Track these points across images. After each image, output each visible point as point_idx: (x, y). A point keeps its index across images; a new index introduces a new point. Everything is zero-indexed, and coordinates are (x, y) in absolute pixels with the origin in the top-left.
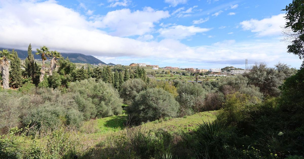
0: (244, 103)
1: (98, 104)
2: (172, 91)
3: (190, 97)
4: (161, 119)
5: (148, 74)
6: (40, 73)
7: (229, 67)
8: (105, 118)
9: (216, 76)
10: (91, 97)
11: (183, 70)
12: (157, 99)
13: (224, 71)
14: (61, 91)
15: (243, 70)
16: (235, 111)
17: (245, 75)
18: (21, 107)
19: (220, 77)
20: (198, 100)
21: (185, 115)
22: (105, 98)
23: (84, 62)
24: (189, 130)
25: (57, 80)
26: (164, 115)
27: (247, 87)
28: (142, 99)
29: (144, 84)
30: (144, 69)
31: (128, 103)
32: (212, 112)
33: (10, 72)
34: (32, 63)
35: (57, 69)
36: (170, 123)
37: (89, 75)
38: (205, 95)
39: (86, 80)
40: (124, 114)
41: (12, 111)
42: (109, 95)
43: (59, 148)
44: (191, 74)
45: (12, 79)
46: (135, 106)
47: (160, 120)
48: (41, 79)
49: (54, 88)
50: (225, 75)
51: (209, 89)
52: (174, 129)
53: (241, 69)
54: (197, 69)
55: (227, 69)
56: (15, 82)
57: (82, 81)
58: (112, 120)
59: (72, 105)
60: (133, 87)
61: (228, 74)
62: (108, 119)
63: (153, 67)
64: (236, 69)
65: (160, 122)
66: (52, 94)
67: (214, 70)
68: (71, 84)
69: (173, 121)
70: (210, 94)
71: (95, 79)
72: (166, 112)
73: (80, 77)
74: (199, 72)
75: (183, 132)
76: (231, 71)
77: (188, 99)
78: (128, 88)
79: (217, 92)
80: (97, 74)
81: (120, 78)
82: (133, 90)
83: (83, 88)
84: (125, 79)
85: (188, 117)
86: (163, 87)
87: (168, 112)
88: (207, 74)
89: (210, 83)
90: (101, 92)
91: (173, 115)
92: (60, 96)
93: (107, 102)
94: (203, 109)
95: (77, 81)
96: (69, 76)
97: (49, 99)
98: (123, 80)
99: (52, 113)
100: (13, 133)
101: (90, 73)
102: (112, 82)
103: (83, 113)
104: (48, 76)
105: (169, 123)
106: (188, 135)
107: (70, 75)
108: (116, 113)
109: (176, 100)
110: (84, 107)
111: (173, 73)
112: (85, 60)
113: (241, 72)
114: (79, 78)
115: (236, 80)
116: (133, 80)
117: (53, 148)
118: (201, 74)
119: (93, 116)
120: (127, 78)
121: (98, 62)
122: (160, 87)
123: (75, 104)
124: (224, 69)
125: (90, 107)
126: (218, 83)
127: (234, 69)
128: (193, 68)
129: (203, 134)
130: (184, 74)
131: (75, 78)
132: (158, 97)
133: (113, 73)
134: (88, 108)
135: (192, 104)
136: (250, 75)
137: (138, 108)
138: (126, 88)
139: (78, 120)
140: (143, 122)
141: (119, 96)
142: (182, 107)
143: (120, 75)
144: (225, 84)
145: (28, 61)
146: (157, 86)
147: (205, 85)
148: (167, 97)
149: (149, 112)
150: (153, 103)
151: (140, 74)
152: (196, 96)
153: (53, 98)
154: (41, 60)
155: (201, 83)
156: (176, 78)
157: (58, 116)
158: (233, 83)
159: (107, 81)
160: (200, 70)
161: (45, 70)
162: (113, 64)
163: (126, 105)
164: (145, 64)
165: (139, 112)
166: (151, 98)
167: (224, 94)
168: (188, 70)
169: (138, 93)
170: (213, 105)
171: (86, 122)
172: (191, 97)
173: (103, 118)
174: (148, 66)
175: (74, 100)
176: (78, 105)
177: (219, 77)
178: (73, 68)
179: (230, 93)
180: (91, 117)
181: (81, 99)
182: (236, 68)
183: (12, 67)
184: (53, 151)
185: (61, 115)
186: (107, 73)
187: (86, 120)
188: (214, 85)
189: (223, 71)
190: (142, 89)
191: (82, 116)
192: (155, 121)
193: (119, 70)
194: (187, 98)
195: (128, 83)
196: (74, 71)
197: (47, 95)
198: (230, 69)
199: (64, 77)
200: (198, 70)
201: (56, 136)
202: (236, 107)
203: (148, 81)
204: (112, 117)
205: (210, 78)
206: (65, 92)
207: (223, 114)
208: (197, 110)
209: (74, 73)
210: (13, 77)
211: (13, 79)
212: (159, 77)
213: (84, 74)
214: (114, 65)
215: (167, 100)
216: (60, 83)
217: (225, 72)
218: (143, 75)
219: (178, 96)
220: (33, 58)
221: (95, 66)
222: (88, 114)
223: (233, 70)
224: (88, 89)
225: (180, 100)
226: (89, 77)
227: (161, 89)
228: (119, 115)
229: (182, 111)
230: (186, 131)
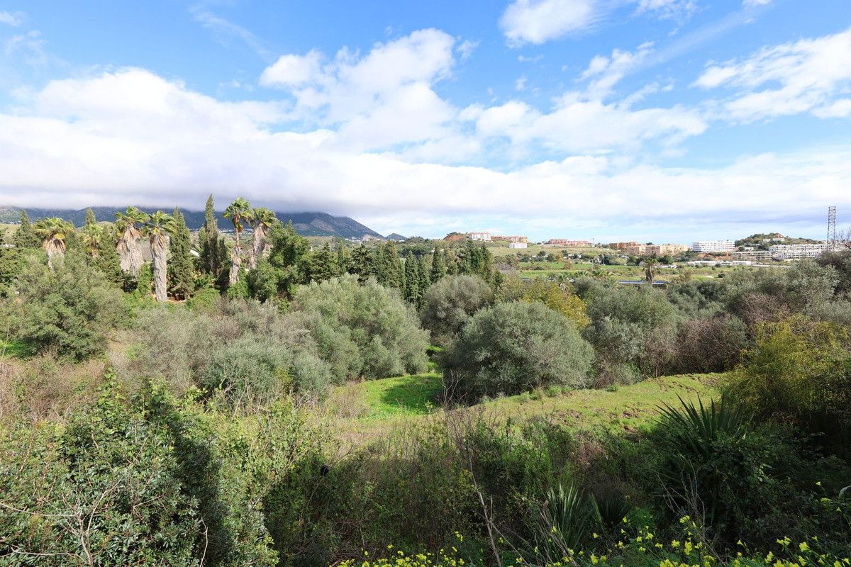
0: (822, 350)
1: (366, 344)
2: (570, 312)
3: (626, 329)
4: (539, 391)
5: (498, 260)
6: (231, 263)
7: (764, 237)
8: (385, 379)
9: (718, 266)
10: (347, 323)
11: (605, 249)
12: (527, 333)
13: (746, 248)
14: (277, 306)
15: (820, 242)
16: (789, 378)
17: (827, 260)
18: (195, 345)
19: (731, 270)
20: (654, 340)
21: (612, 382)
22: (382, 328)
23: (328, 234)
24: (626, 428)
25: (267, 280)
26: (546, 380)
27: (833, 299)
28: (482, 333)
29: (489, 289)
30: (487, 248)
31: (442, 342)
32: (703, 376)
33: (169, 262)
34: (214, 240)
35: (266, 254)
36: (566, 404)
37: (341, 266)
38: (678, 323)
39: (334, 280)
40: (433, 371)
41: (175, 352)
42: (394, 320)
43: (286, 444)
44: (631, 260)
45: (172, 279)
46: (465, 352)
47: (535, 391)
48: (233, 279)
49: (263, 300)
50: (748, 263)
51: (691, 306)
52: (579, 422)
53: (808, 241)
54: (648, 244)
55: (757, 242)
56: (178, 286)
57: (325, 282)
58: (402, 386)
59: (304, 342)
60: (457, 299)
61: (759, 259)
62: (391, 383)
63: (511, 242)
64: (789, 241)
65: (535, 399)
66: (258, 315)
67: (708, 246)
68: (299, 290)
69: (574, 397)
70: (697, 322)
71: (357, 276)
72: (553, 371)
73: (319, 272)
74: (655, 255)
75: (607, 432)
76: (771, 248)
77: (623, 335)
78: (443, 302)
79: (719, 315)
80: (362, 265)
81: (419, 275)
82: (455, 306)
83: (329, 301)
84: (435, 276)
85: (622, 389)
86: (542, 298)
87: (559, 371)
88: (683, 260)
89: (695, 288)
90: (373, 311)
91: (573, 382)
92: (277, 321)
93: (388, 339)
94: (672, 369)
95: (314, 283)
96: (293, 269)
97: (253, 327)
98: (428, 279)
99: (259, 363)
100: (191, 398)
101: (345, 262)
102: (401, 285)
103: (329, 365)
104: (247, 270)
105: (563, 403)
106: (625, 441)
107: (296, 266)
108: (412, 370)
109: (584, 336)
110: (332, 349)
111: (571, 257)
112: (330, 229)
113: (810, 251)
114: (318, 275)
115: (792, 275)
116: (456, 280)
117: (274, 443)
118: (664, 261)
119: (355, 374)
120: (440, 274)
121: (361, 231)
122: (533, 297)
123: (310, 341)
124: (745, 241)
125: (347, 349)
126: (723, 288)
127: (783, 240)
128: (638, 242)
129: (679, 437)
130: (606, 261)
131: (307, 275)
132: (528, 326)
133: (403, 260)
134: (342, 353)
135: (635, 350)
136: (846, 260)
137: (472, 357)
138: (436, 299)
139: (318, 381)
140: (485, 397)
141: (419, 323)
142: (601, 358)
143: (420, 265)
144: (750, 291)
145: (205, 234)
146: (526, 295)
147: (677, 295)
148: (556, 327)
149: (502, 368)
150: (516, 345)
151: (475, 262)
152: (647, 327)
153: (261, 323)
154: (230, 231)
155: (663, 287)
156: (582, 273)
157: (272, 368)
158: (779, 288)
159: (388, 283)
160: (658, 248)
161: (241, 255)
162: (400, 236)
163: (437, 349)
164: (487, 234)
165: (475, 367)
166: (508, 330)
167: (747, 321)
168: (621, 248)
169: (472, 315)
170: (708, 357)
171: (337, 388)
172: (631, 330)
173: (378, 379)
174: (494, 239)
175: (307, 331)
176: (317, 344)
177: (725, 270)
178: (303, 250)
179: (770, 320)
180: (347, 376)
181: (324, 327)
182: (790, 239)
183: (173, 251)
184: (274, 448)
185: (281, 367)
186: (388, 261)
187: (337, 382)
188: (708, 292)
189: (741, 250)
190: (482, 305)
191: (328, 372)
192: (520, 394)
193: (418, 253)
194: (618, 333)
195: (442, 288)
196: (304, 257)
197: (246, 316)
198: (768, 240)
199: (284, 274)
200: (653, 248)
201: (278, 416)
202: (793, 362)
203: (498, 281)
204: (401, 378)
205: (695, 273)
206: (286, 311)
207: (742, 386)
208: (653, 369)
209: (305, 263)
210: (174, 273)
211: (175, 278)
212: (530, 271)
213: (329, 264)
214: (403, 238)
215: (556, 336)
216: (274, 288)
217: (747, 250)
218: (482, 264)
219: (588, 326)
220: (216, 227)
221: (356, 243)
222: (342, 367)
223: (780, 246)
224: (339, 304)
225: (595, 336)
226: (341, 273)
227: (537, 303)
228: (418, 374)
229: (601, 370)
230: (615, 429)
